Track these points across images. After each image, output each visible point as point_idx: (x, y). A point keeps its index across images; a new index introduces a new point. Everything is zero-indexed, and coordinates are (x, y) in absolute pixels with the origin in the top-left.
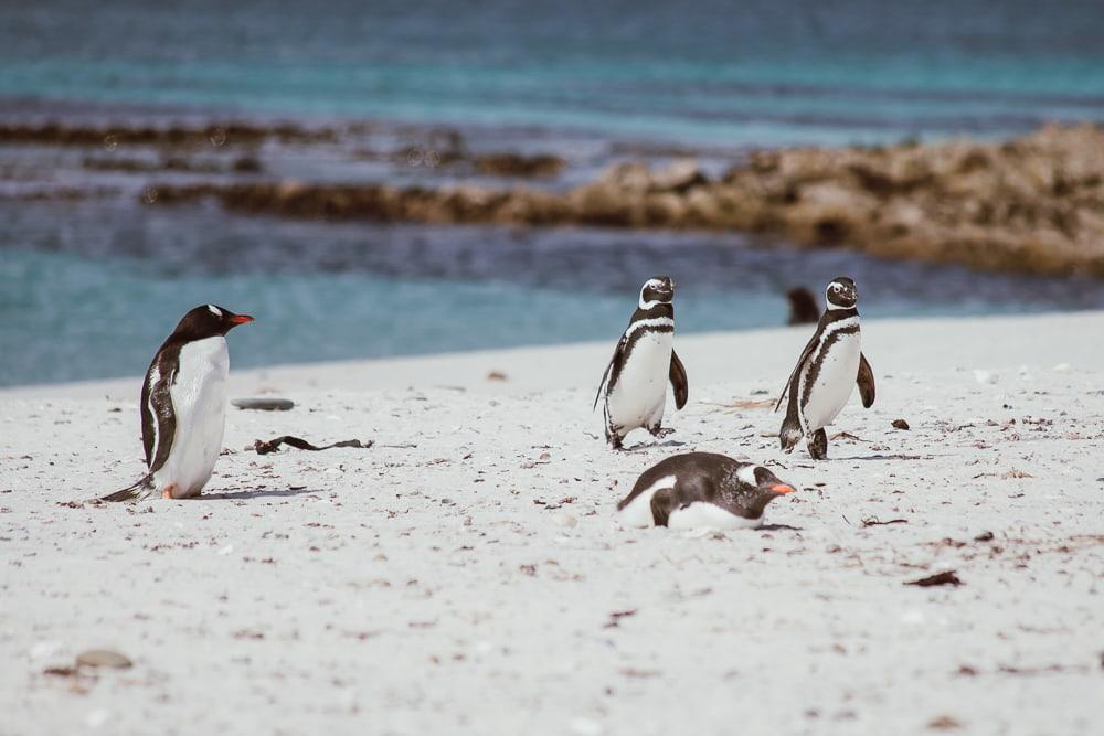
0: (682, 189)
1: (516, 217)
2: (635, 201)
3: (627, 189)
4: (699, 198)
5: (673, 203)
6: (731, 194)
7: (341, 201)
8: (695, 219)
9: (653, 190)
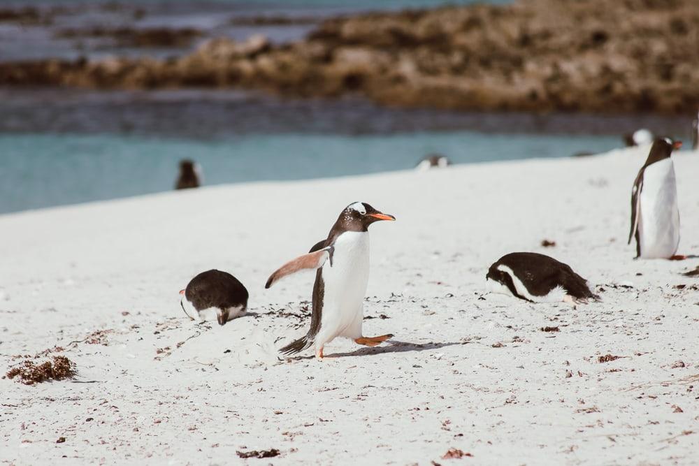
0: (253, 56)
1: (138, 81)
2: (221, 66)
3: (216, 57)
4: (265, 62)
5: (246, 66)
6: (287, 58)
7: (19, 74)
8: (261, 78)
9: (235, 57)
